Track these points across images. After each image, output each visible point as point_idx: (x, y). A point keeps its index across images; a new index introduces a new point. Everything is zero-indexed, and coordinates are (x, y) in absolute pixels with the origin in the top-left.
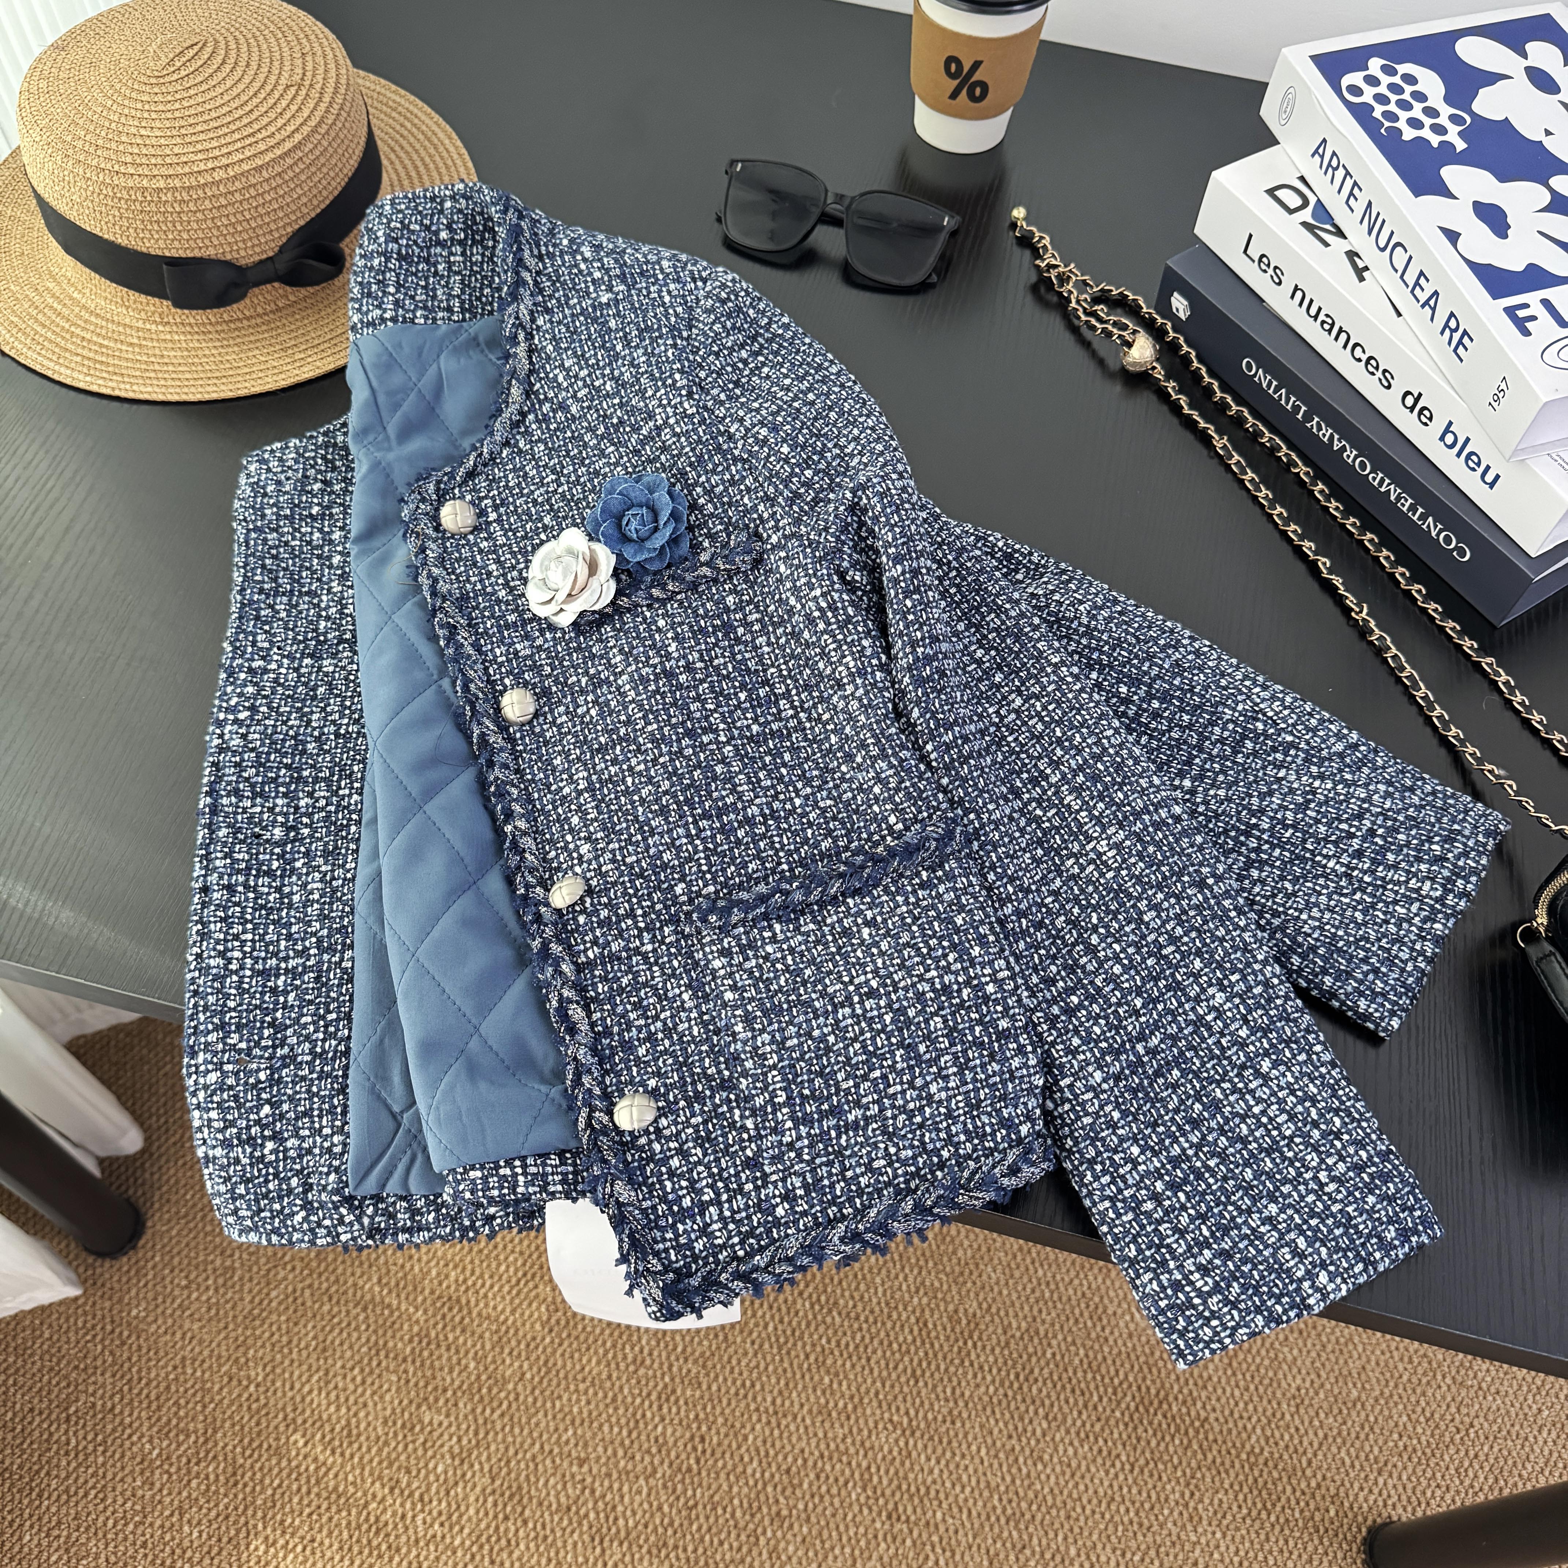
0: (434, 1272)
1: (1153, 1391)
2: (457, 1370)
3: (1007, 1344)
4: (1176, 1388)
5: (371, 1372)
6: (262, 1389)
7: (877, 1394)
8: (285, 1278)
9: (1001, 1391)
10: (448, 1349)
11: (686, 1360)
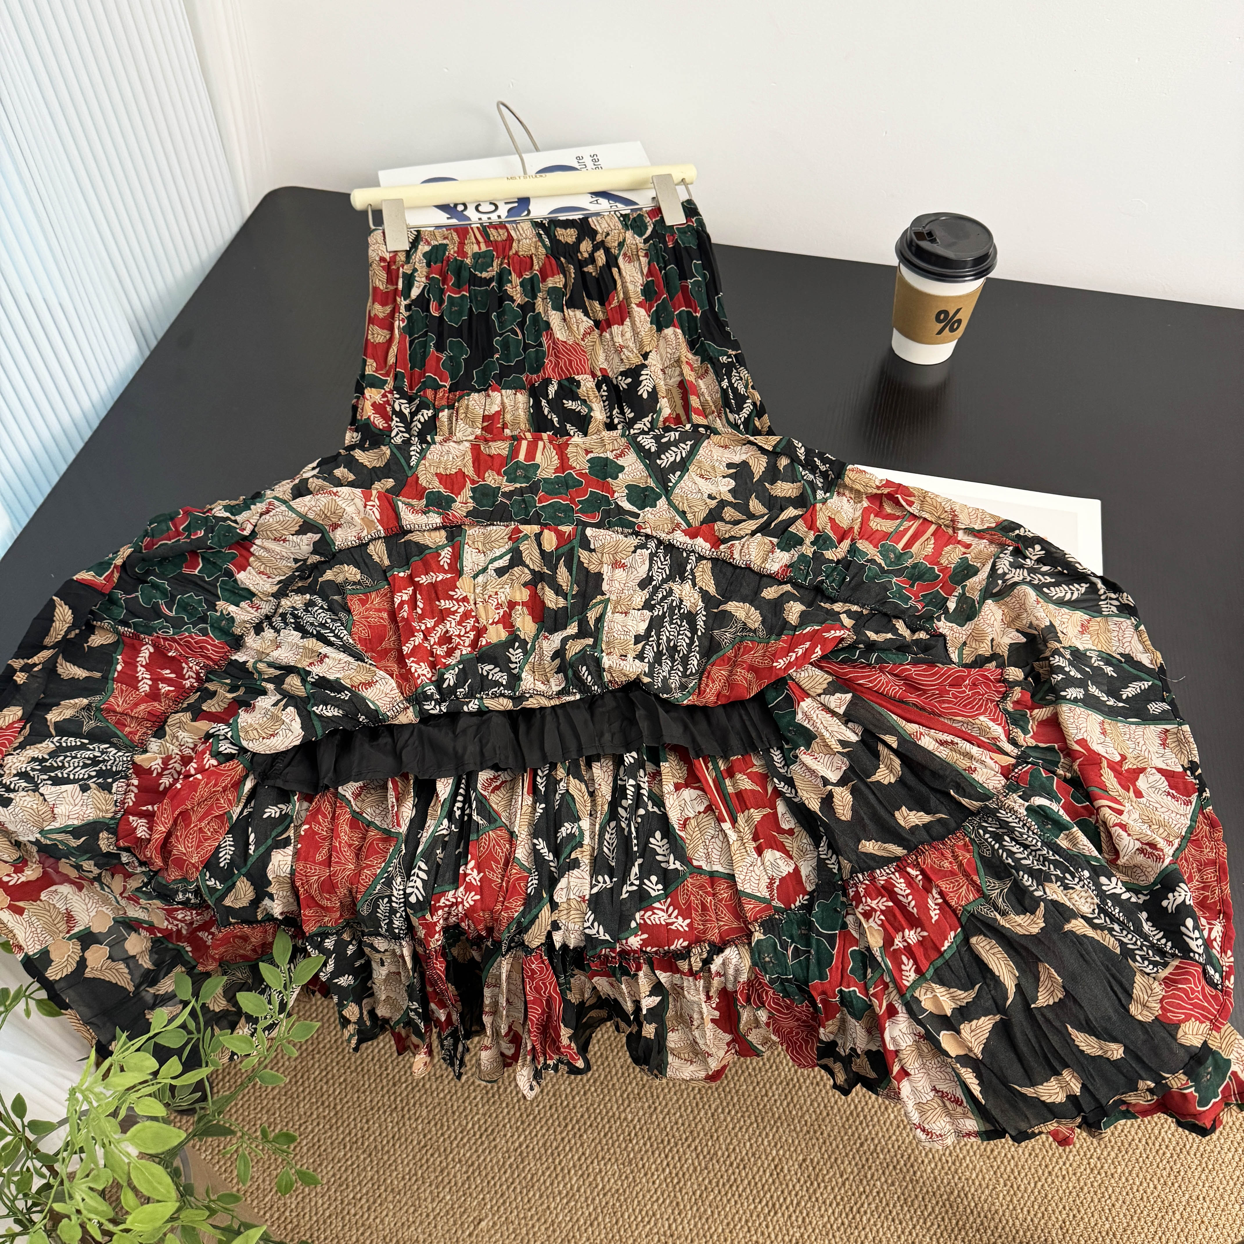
0: (420, 1127)
1: (954, 1222)
2: (437, 1200)
3: (844, 1184)
4: (971, 1219)
5: (374, 1202)
6: (294, 1214)
7: (747, 1221)
8: (312, 1131)
9: (840, 1221)
10: (430, 1185)
11: (605, 1195)
